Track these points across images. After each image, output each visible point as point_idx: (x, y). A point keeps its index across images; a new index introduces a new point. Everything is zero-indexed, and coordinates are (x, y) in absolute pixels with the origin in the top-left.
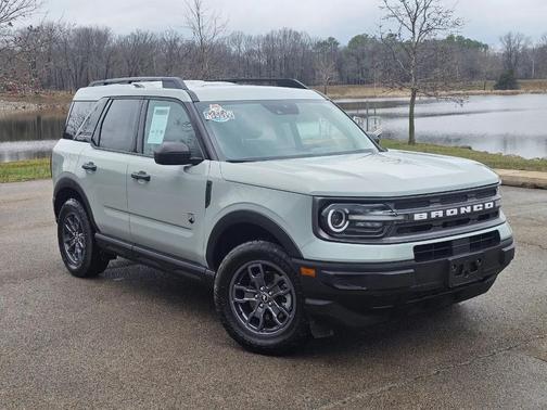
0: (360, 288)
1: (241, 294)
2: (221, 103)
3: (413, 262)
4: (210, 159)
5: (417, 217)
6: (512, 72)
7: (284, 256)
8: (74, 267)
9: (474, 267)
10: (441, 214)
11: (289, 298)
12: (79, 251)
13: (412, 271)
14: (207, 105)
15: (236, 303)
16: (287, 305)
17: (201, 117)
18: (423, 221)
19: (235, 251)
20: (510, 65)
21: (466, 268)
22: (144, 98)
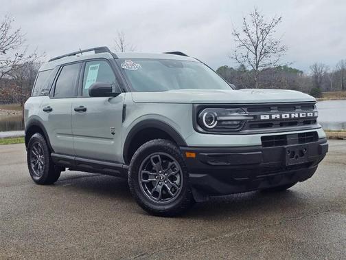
0: (225, 164)
1: (146, 176)
2: (132, 60)
3: (261, 147)
4: (125, 92)
5: (262, 117)
6: (318, 87)
7: (174, 148)
8: (38, 178)
9: (302, 154)
10: (278, 116)
11: (178, 177)
12: (41, 167)
13: (260, 153)
14: (123, 60)
15: (143, 183)
16: (177, 182)
17: (120, 67)
18: (267, 120)
19: (142, 148)
20: (317, 83)
21: (296, 154)
22: (83, 61)
